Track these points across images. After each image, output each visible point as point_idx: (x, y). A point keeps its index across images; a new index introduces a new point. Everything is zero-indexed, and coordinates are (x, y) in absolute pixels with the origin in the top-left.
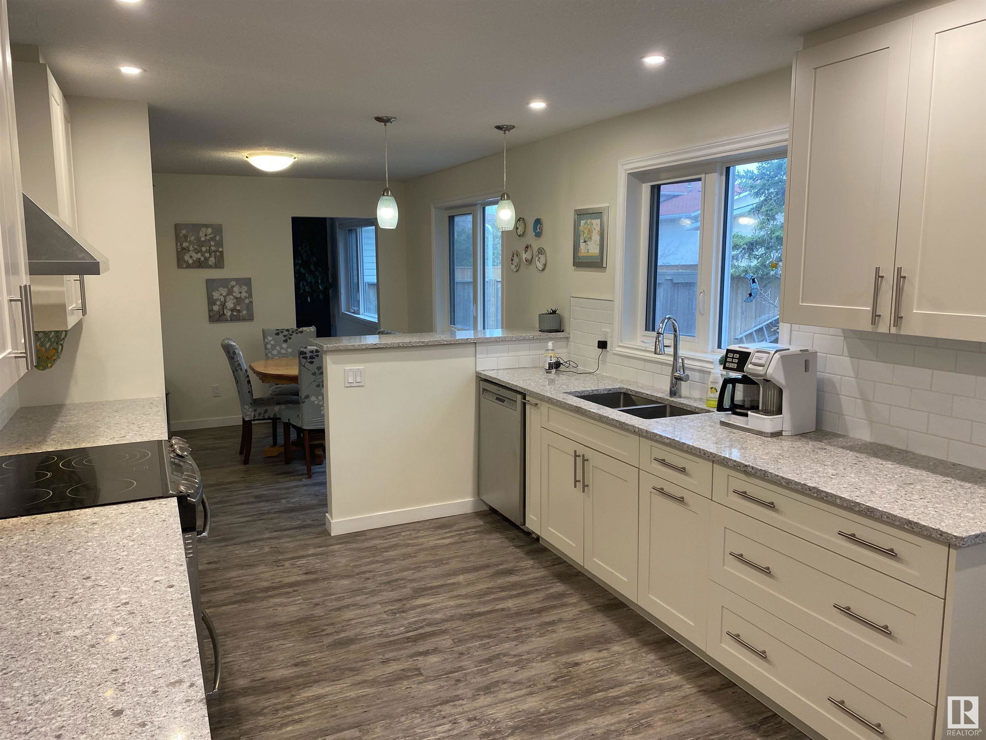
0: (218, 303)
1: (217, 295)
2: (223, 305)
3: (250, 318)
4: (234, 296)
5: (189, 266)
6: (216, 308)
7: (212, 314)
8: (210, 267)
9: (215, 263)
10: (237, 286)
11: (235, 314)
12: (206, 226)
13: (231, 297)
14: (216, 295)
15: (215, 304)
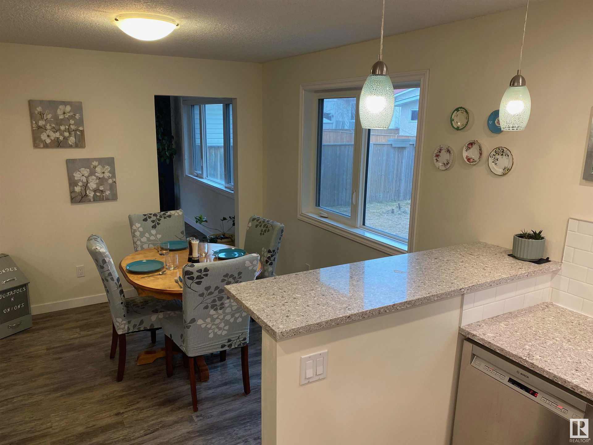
0: (80, 184)
1: (79, 176)
2: (86, 186)
3: (114, 197)
4: (97, 177)
5: (46, 146)
6: (77, 189)
7: (73, 195)
8: (71, 147)
9: (76, 142)
10: (100, 166)
11: (98, 194)
12: (65, 103)
13: (94, 177)
14: (77, 176)
15: (76, 185)
